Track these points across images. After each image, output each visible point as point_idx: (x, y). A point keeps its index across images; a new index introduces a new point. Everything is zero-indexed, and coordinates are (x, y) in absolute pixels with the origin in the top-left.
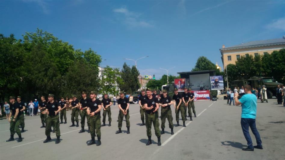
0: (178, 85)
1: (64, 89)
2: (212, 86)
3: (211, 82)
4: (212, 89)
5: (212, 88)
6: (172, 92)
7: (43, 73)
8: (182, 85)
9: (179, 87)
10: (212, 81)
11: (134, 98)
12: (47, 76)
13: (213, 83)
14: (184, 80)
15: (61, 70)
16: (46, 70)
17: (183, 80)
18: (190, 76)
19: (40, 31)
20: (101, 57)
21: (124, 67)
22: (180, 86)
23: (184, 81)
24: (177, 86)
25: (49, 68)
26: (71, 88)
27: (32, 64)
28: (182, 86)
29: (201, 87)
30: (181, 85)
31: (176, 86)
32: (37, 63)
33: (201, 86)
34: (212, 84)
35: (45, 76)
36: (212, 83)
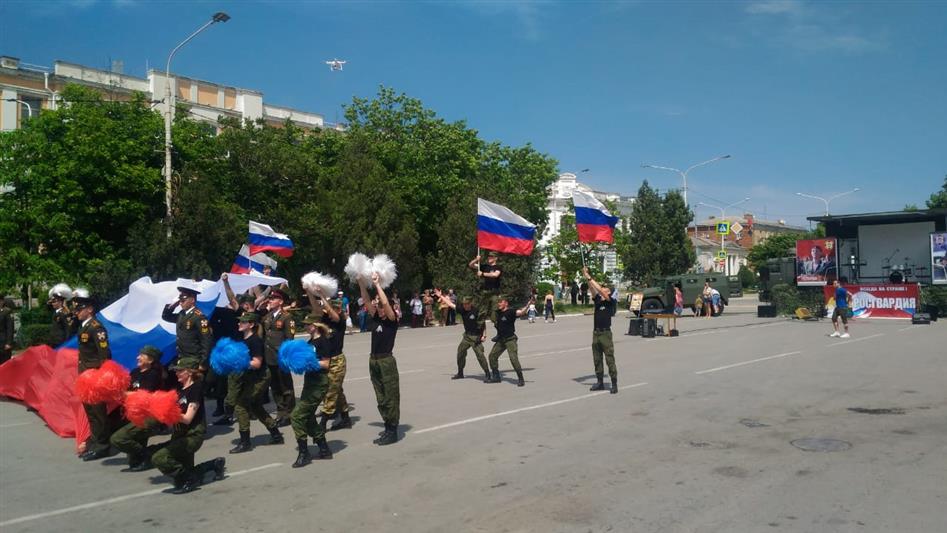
0: (810, 263)
1: (435, 263)
2: (936, 268)
3: (934, 254)
4: (937, 281)
5: (936, 277)
6: (785, 285)
7: (362, 221)
8: (825, 261)
9: (810, 268)
10: (935, 250)
11: (644, 299)
12: (374, 228)
13: (941, 259)
14: (831, 243)
15: (419, 209)
16: (372, 213)
17: (829, 245)
18: (862, 229)
19: (387, 94)
20: (557, 164)
21: (642, 193)
22: (816, 266)
23: (831, 247)
24: (806, 264)
25: (380, 206)
26: (455, 261)
27: (339, 195)
28: (822, 265)
29: (896, 271)
30: (821, 262)
31: (801, 265)
32: (351, 194)
33: (895, 268)
34: (938, 261)
35: (370, 228)
36: (936, 258)
